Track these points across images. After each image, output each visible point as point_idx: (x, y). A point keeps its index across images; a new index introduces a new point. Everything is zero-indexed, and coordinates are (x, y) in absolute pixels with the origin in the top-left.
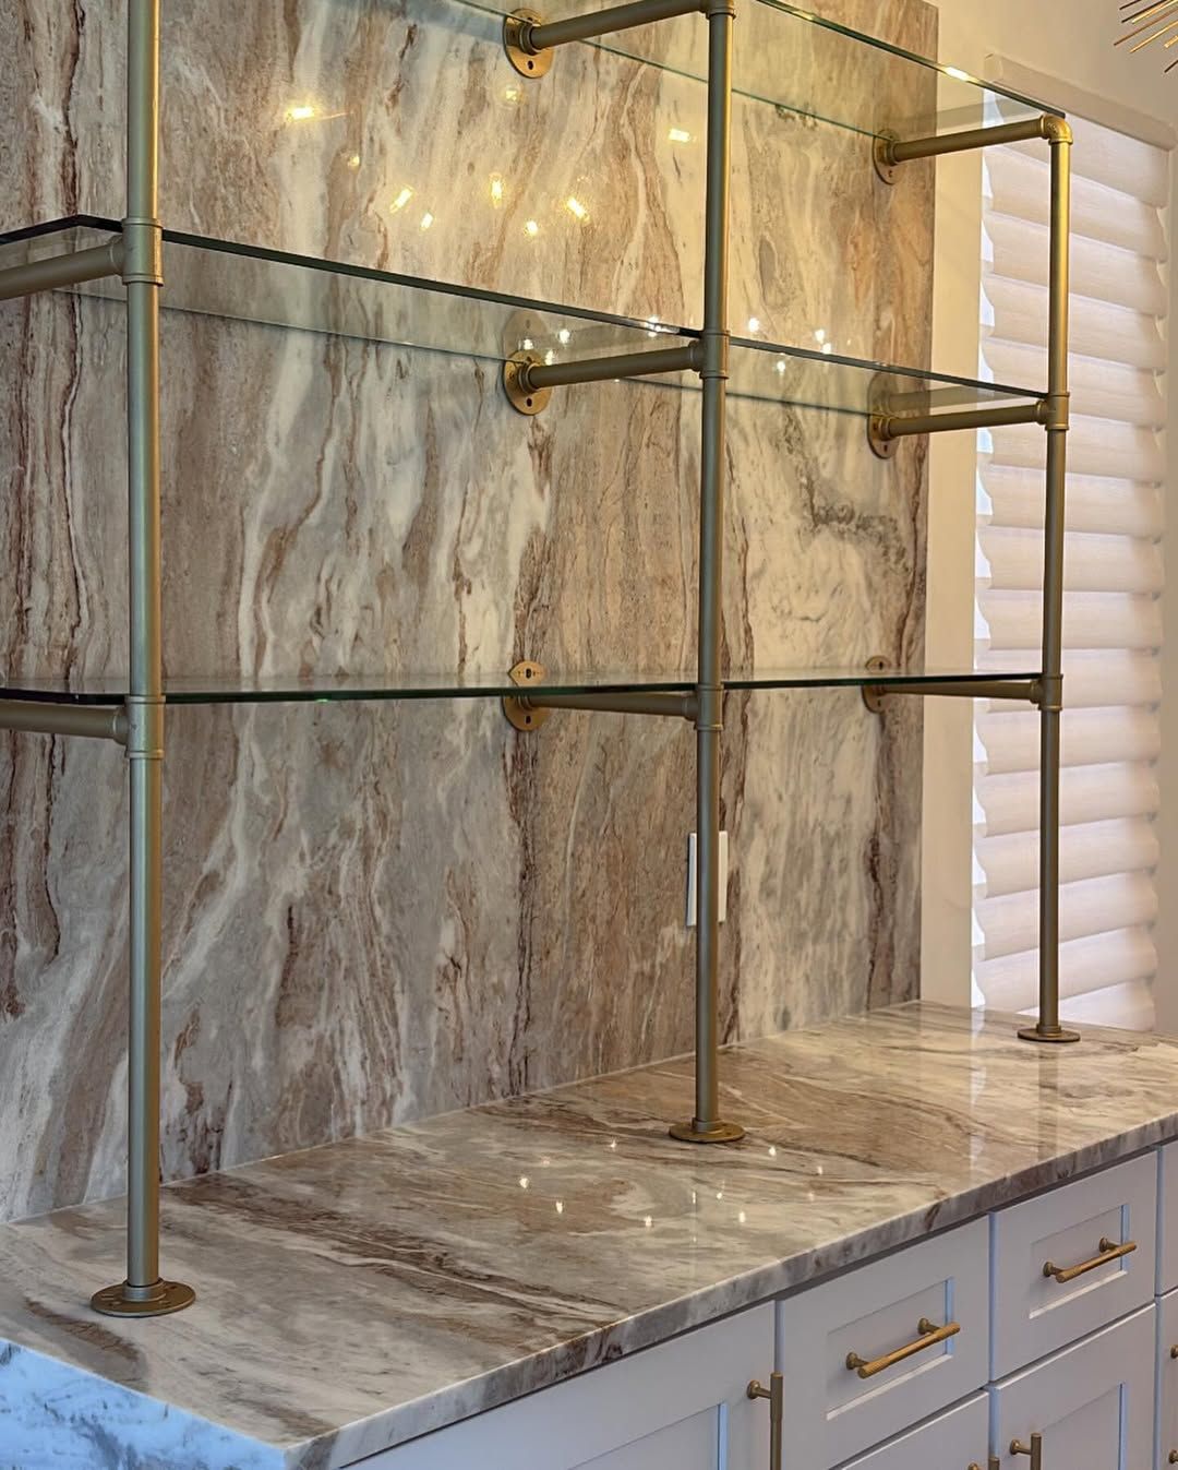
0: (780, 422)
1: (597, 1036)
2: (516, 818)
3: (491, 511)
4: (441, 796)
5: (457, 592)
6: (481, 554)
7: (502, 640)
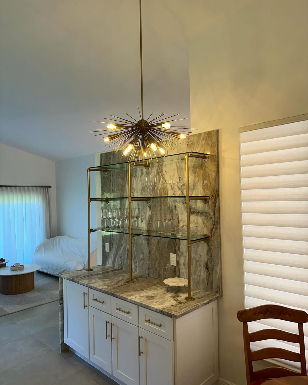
0: (184, 201)
1: (158, 274)
2: (148, 245)
3: (145, 214)
4: (140, 242)
5: (141, 221)
6: (144, 218)
7: (146, 227)
